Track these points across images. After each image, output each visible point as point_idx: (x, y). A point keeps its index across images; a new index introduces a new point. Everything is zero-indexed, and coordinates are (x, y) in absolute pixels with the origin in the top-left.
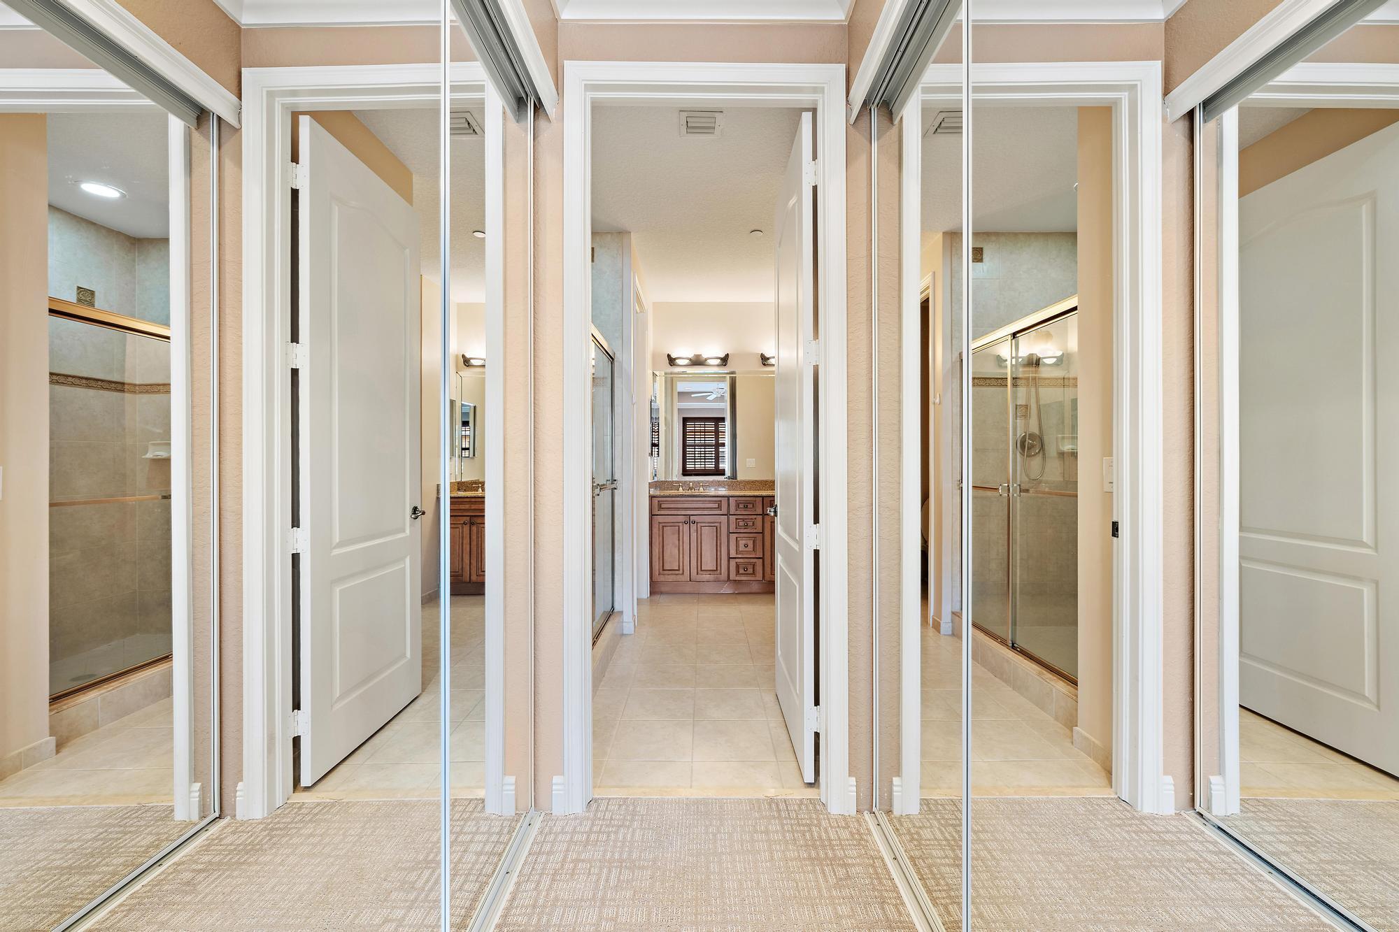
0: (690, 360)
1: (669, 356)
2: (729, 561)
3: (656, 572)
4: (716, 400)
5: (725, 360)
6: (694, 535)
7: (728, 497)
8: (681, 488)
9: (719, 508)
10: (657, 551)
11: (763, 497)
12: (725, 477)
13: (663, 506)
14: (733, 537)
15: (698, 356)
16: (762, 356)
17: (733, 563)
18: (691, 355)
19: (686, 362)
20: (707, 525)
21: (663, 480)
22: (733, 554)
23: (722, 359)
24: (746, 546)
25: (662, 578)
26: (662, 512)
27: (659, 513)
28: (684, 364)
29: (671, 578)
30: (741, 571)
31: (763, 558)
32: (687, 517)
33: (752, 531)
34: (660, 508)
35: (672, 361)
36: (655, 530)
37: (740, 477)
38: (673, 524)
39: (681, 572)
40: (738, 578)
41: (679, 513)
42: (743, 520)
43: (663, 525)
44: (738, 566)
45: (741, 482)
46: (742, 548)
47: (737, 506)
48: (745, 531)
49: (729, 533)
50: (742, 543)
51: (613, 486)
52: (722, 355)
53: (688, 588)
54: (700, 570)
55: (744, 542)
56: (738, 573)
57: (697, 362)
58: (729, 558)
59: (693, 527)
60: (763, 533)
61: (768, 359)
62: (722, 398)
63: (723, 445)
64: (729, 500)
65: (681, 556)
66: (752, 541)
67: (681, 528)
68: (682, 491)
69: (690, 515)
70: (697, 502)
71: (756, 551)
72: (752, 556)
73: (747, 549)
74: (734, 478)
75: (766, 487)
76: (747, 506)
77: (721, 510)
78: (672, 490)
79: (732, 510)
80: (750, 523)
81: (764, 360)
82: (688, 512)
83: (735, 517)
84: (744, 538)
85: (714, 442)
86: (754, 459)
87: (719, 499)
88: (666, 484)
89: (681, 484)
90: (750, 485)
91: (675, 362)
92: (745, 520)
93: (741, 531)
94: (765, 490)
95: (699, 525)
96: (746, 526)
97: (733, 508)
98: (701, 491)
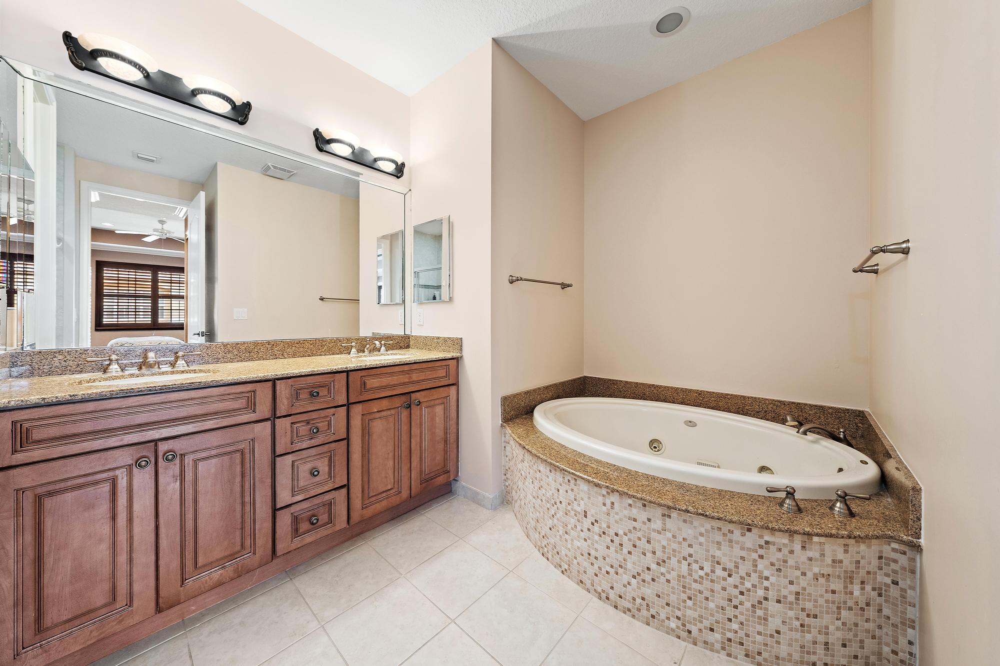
0: (147, 76)
1: (68, 38)
2: (274, 518)
7: (274, 382)
8: (116, 366)
9: (251, 405)
11: (348, 373)
13: (37, 435)
14: (284, 465)
16: (317, 135)
17: (285, 520)
19: (136, 76)
20: (214, 452)
21: (53, 346)
22: (283, 498)
23: (234, 107)
24: (314, 473)
26: (37, 454)
27: (20, 457)
30: (304, 527)
31: (347, 486)
32: (147, 450)
33: (326, 440)
34: (24, 441)
38: (90, 480)
39: (121, 604)
40: (295, 544)
41: (114, 441)
42: (308, 423)
44: (295, 521)
46: (304, 479)
47: (295, 396)
48: (314, 442)
49: (274, 458)
50: (304, 469)
52: (237, 99)
54: (191, 566)
55: (309, 466)
56: (295, 532)
57: (169, 89)
58: (275, 511)
59: (168, 473)
60: (347, 438)
61: (330, 141)
64: (274, 388)
66: (326, 462)
67: (122, 483)
68: (121, 374)
69: (156, 442)
70: (181, 404)
71: (334, 477)
72: (326, 488)
73: (317, 479)
74: (210, 334)
75: (323, 350)
76: (318, 393)
77: (254, 411)
78: (81, 372)
79: (282, 409)
80: (322, 425)
81: (321, 142)
82: (151, 432)
83: (289, 420)
84: (310, 459)
85: (150, 293)
86: (246, 309)
87: (249, 387)
88: (61, 357)
89: (114, 357)
90: (294, 348)
91: (96, 62)
92: (312, 422)
93: (305, 445)
94: (320, 355)
95: (189, 460)
96: (315, 432)
97: (285, 402)
98: (182, 369)
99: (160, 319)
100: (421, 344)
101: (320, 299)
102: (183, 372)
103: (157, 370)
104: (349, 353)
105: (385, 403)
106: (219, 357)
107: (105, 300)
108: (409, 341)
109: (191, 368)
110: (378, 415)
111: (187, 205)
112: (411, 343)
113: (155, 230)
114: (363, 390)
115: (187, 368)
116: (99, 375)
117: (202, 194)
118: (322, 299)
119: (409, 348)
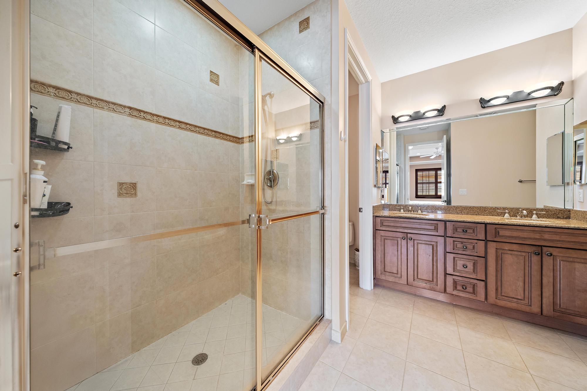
0: (410, 116)
1: (392, 116)
2: (445, 276)
3: (379, 272)
4: (436, 158)
5: (441, 111)
6: (411, 249)
7: (445, 222)
8: (402, 210)
9: (436, 229)
10: (380, 256)
11: (486, 224)
12: (442, 199)
13: (384, 224)
14: (450, 257)
15: (417, 113)
17: (450, 279)
18: (411, 113)
19: (407, 118)
20: (423, 242)
22: (450, 270)
23: (439, 111)
24: (465, 266)
25: (383, 277)
26: (384, 229)
27: (381, 228)
28: (406, 120)
29: (391, 279)
30: (459, 288)
31: (485, 281)
32: (405, 235)
33: (472, 254)
34: (382, 225)
35: (395, 120)
36: (378, 241)
37: (453, 203)
38: (393, 238)
39: (399, 276)
40: (455, 293)
41: (398, 230)
42: (462, 243)
43: (385, 237)
44: (455, 283)
45: (457, 208)
46: (459, 267)
47: (455, 229)
48: (464, 253)
49: (446, 253)
50: (460, 263)
51: (323, 211)
52: (439, 107)
53: (407, 289)
54: (416, 277)
55: (463, 263)
56: (455, 288)
57: (417, 117)
58: (446, 274)
59: (410, 243)
60: (485, 257)
61: (491, 100)
62: (439, 157)
63: (441, 182)
64: (445, 224)
65: (399, 263)
66: (472, 264)
67: (400, 242)
68: (403, 212)
69: (407, 233)
70: (413, 223)
71: (477, 273)
72: (471, 277)
73: (466, 270)
74: (449, 201)
75: (486, 213)
76: (466, 231)
77: (437, 232)
78: (395, 211)
79: (449, 233)
80: (470, 247)
81: (484, 103)
82: (406, 230)
83: (452, 239)
84: (463, 260)
85: (434, 181)
86: (466, 189)
87: (435, 222)
88: (391, 206)
89: (402, 207)
90: (467, 210)
91: (398, 120)
92: (464, 243)
93: (460, 252)
94: (484, 215)
95: (416, 242)
96: (465, 248)
97: (451, 231)
98: (420, 213)
99: (438, 193)
100: (580, 216)
101: (518, 181)
102: (419, 214)
103: (413, 213)
104: (504, 216)
105: (515, 247)
106: (433, 210)
107: (418, 185)
108: (570, 214)
109: (423, 213)
110: (509, 252)
111: (441, 142)
112: (572, 215)
113: (434, 153)
114: (497, 236)
115: (421, 213)
116: (399, 212)
117: (445, 136)
118: (521, 181)
119: (570, 218)
